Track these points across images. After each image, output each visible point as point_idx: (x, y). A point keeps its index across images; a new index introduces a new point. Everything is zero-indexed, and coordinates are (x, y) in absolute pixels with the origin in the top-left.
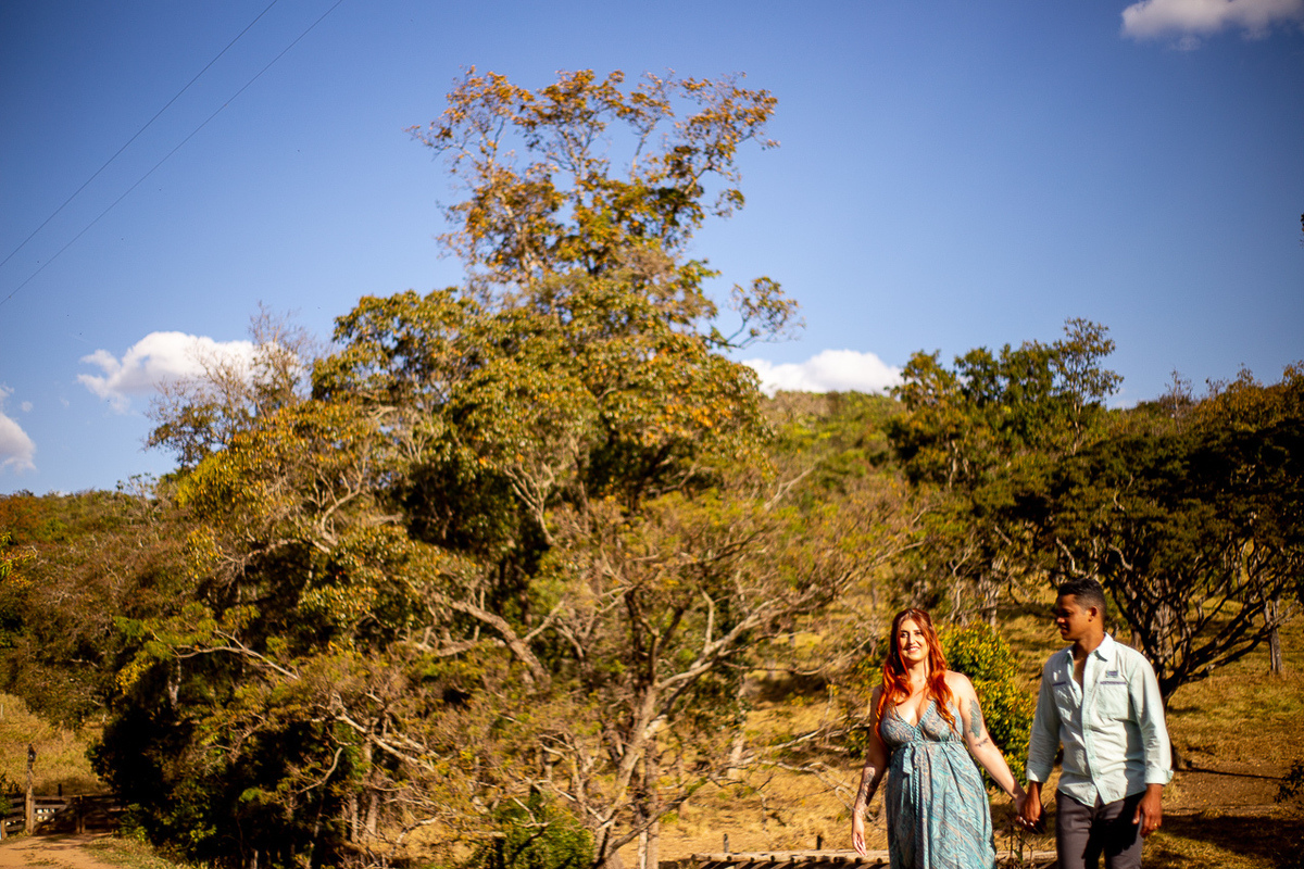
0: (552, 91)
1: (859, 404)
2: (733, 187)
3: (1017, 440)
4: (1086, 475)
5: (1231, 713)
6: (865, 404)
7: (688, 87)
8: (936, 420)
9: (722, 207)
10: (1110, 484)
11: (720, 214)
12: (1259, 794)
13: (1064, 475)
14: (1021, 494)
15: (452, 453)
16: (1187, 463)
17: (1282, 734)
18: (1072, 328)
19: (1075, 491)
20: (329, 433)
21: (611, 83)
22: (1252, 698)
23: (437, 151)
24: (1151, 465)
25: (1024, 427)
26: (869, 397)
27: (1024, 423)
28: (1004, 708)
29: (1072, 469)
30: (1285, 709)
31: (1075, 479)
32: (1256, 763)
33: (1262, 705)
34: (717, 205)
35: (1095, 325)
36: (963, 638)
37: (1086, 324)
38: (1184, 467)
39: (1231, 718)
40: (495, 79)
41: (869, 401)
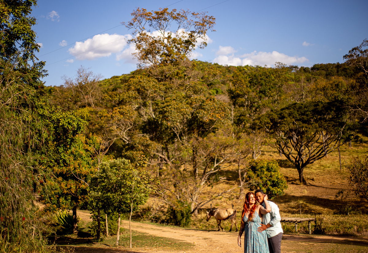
0: (157, 13)
1: (201, 65)
2: (204, 41)
3: (263, 96)
4: (288, 115)
5: (315, 168)
6: (203, 65)
7: (193, 14)
8: (243, 90)
9: (201, 46)
10: (293, 117)
11: (201, 48)
12: (326, 193)
13: (282, 115)
14: (271, 119)
15: (161, 122)
16: (312, 112)
17: (329, 175)
18: (277, 64)
19: (285, 119)
20: (127, 114)
21: (173, 12)
22: (320, 163)
23: (128, 28)
24: (303, 113)
25: (265, 92)
26: (204, 63)
27: (265, 91)
28: (278, 178)
29: (284, 113)
30: (329, 167)
31: (285, 116)
32: (324, 184)
33: (323, 166)
34: (200, 46)
35: (283, 64)
36: (269, 163)
37: (281, 64)
38: (311, 113)
39: (315, 170)
40: (143, 10)
41: (204, 64)
